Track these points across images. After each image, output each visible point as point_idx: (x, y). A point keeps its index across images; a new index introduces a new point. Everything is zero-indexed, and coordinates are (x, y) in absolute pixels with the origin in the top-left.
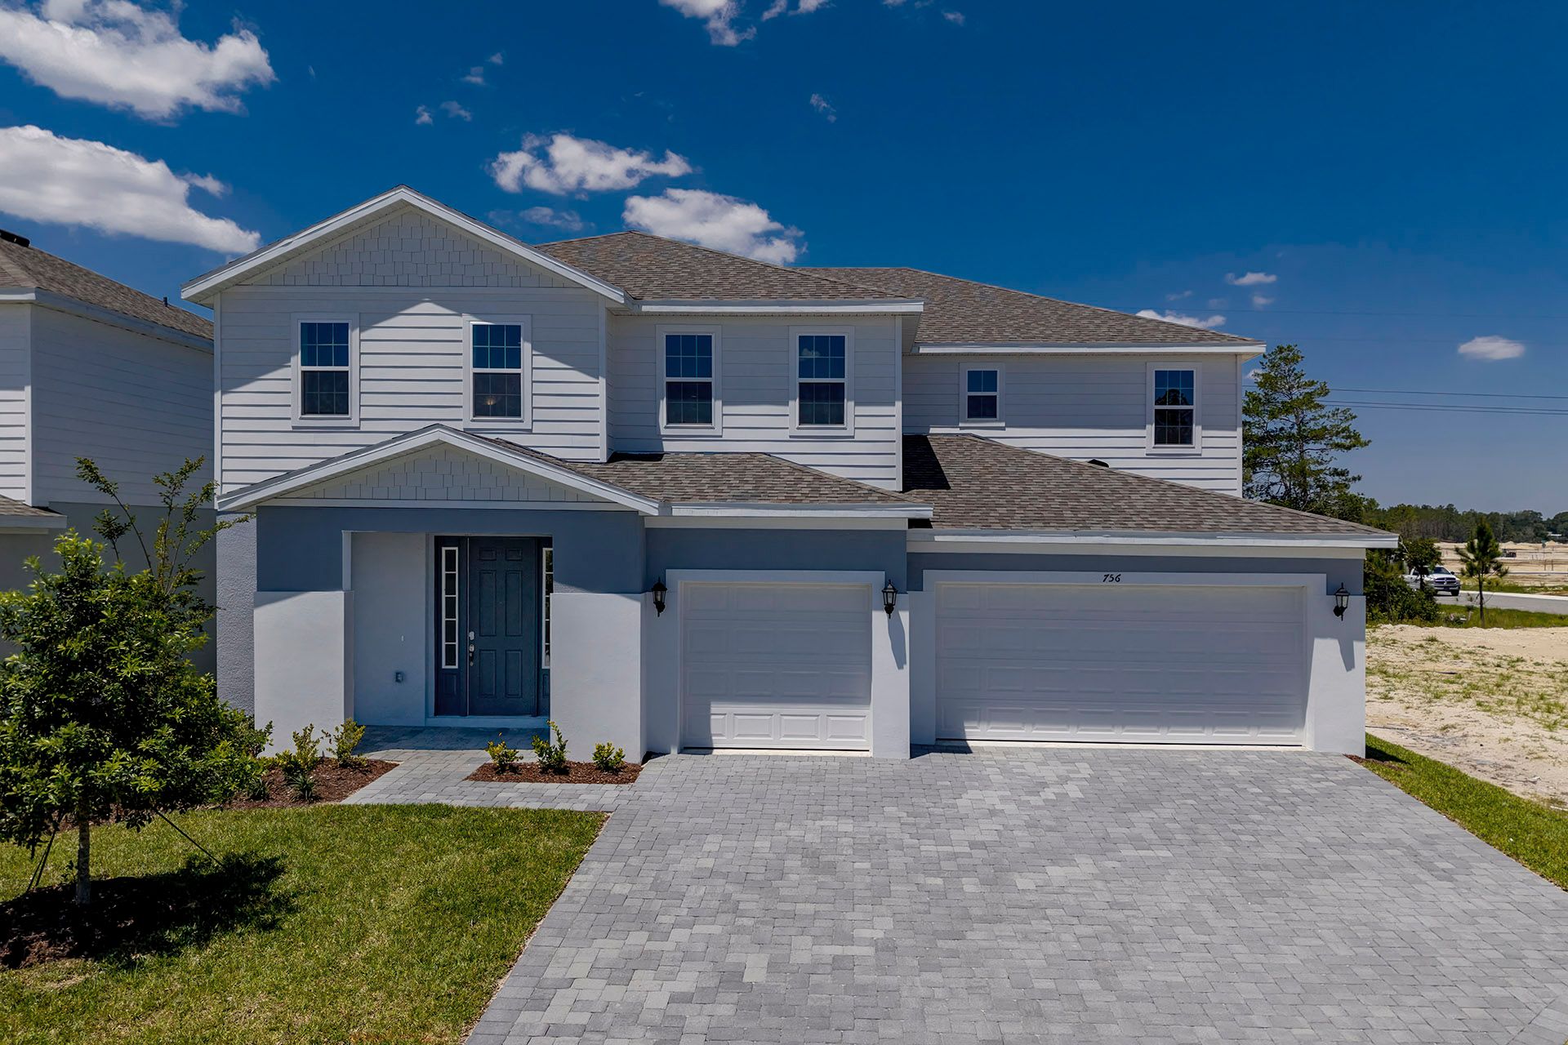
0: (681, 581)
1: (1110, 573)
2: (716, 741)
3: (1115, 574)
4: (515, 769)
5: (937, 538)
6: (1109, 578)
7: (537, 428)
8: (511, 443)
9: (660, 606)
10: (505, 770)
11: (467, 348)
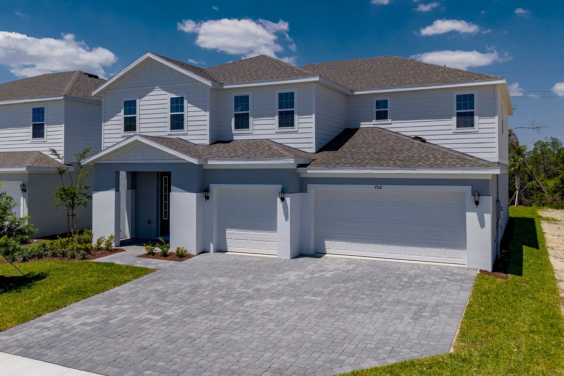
0: (215, 189)
1: (377, 186)
2: (229, 249)
3: (380, 186)
4: (153, 254)
5: (308, 172)
6: (377, 188)
7: (189, 133)
8: (181, 139)
9: (207, 198)
10: (151, 254)
11: (169, 106)
